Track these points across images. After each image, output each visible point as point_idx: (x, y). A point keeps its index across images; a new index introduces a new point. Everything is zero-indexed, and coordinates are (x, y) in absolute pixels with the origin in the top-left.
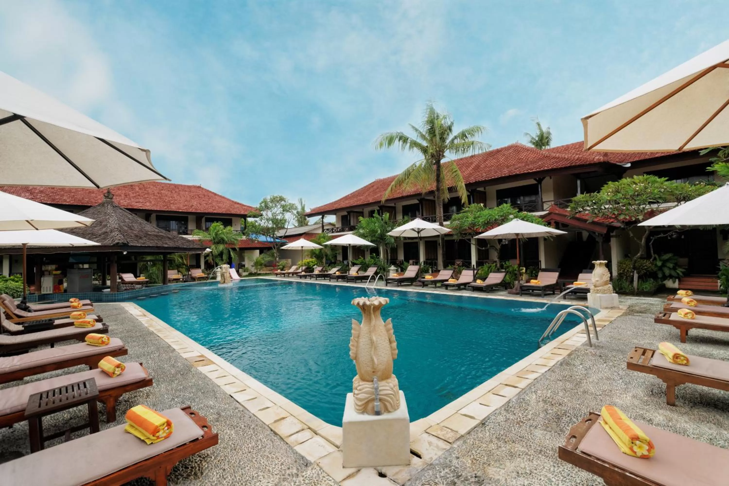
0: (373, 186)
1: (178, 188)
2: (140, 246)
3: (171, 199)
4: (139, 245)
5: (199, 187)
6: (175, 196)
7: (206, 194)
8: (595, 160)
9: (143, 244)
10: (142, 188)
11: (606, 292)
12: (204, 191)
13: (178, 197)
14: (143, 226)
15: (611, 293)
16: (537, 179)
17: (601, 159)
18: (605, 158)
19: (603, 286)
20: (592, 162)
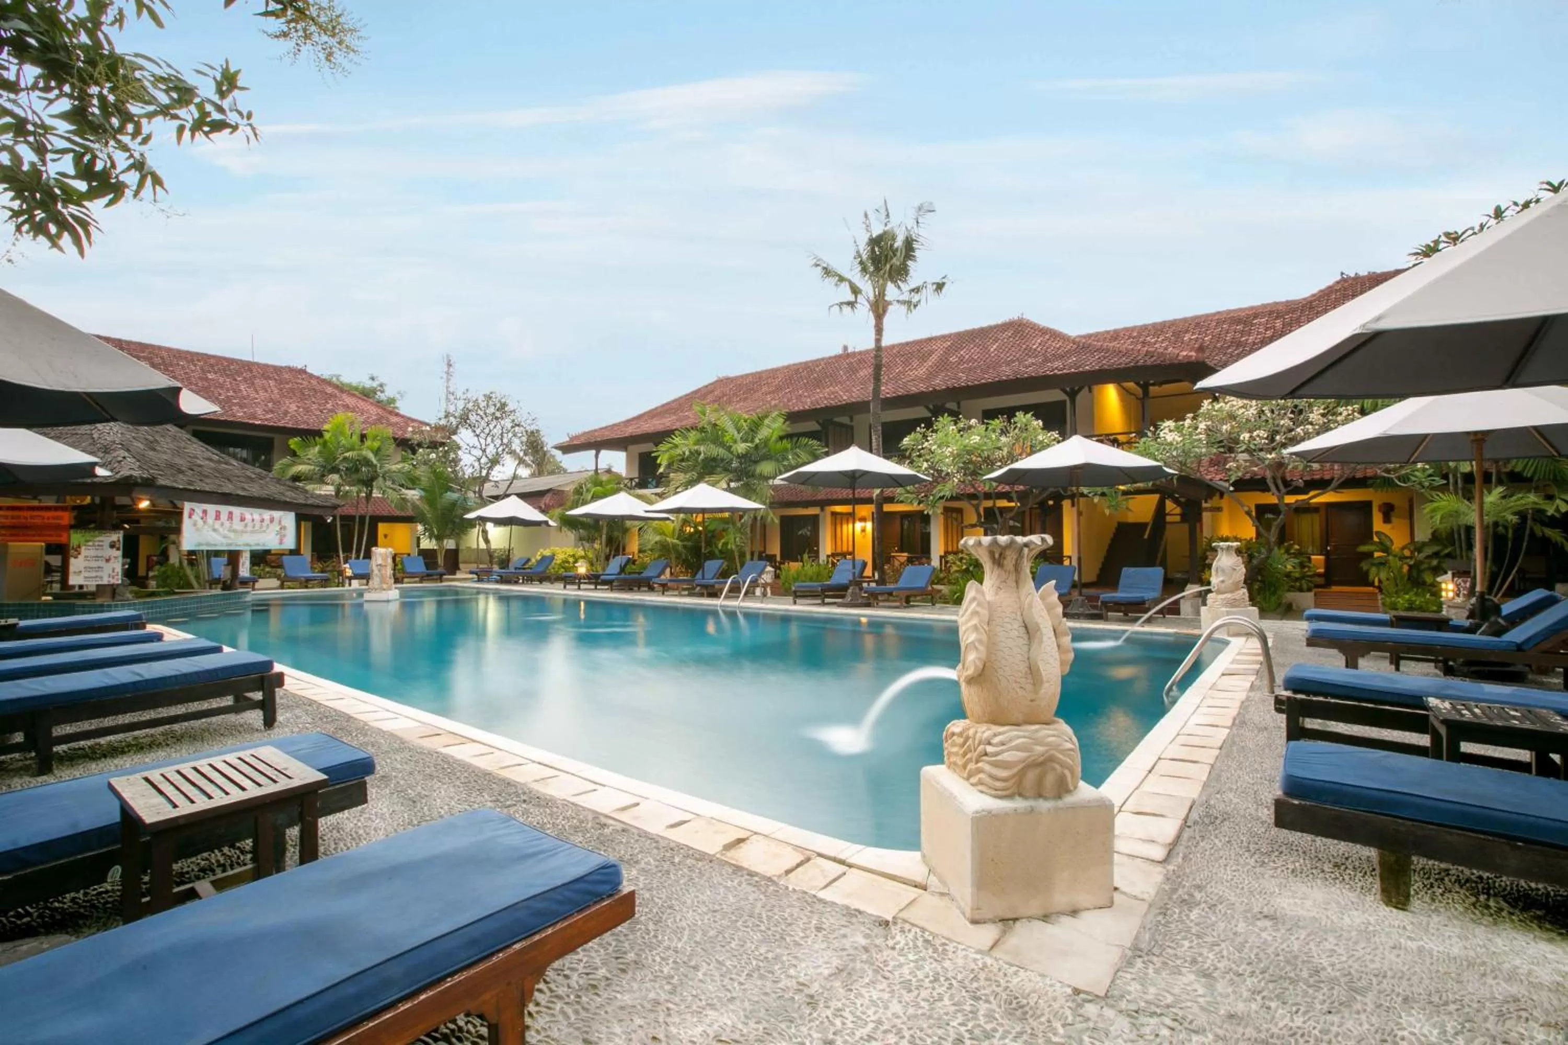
0: (713, 391)
1: (251, 371)
2: (181, 489)
3: (231, 393)
4: (181, 487)
5: (303, 371)
6: (242, 387)
7: (318, 388)
8: (1180, 358)
9: (189, 484)
10: (160, 364)
11: (1237, 603)
12: (314, 382)
13: (251, 391)
14: (183, 444)
15: (1245, 606)
16: (1068, 389)
17: (1191, 356)
18: (1200, 355)
19: (1232, 592)
20: (1176, 362)
